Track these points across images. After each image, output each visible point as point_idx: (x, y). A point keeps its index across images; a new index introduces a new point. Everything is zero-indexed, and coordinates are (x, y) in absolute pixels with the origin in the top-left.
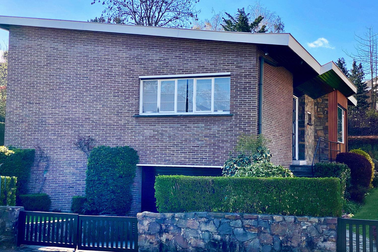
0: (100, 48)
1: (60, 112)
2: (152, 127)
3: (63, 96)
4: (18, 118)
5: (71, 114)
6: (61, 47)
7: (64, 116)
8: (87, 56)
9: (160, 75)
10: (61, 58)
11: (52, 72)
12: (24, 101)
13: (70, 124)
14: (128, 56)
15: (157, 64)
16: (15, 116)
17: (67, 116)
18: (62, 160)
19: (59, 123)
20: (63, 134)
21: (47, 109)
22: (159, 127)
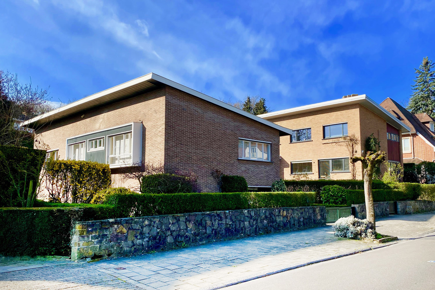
0: (220, 117)
1: (200, 152)
2: (245, 166)
3: (202, 143)
4: (173, 154)
5: (206, 154)
6: (200, 111)
7: (202, 155)
8: (214, 120)
9: (247, 138)
10: (200, 118)
11: (194, 126)
12: (177, 142)
13: (205, 161)
14: (234, 125)
15: (246, 132)
16: (171, 152)
17: (204, 156)
18: (202, 183)
19: (200, 159)
20: (202, 167)
21: (192, 149)
22: (247, 166)
